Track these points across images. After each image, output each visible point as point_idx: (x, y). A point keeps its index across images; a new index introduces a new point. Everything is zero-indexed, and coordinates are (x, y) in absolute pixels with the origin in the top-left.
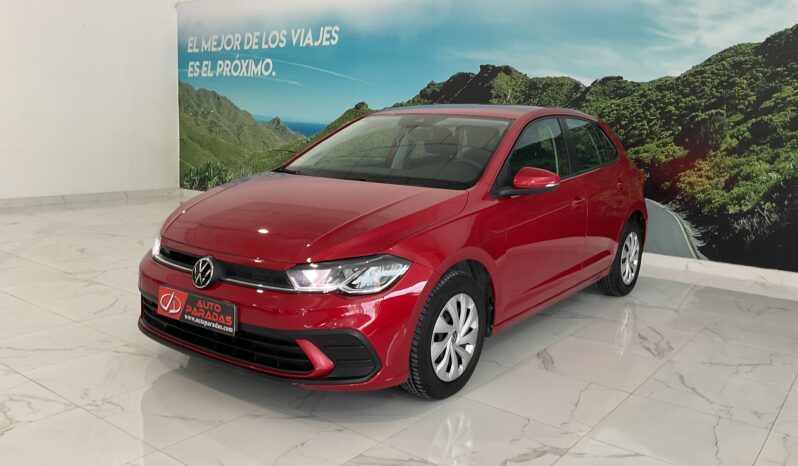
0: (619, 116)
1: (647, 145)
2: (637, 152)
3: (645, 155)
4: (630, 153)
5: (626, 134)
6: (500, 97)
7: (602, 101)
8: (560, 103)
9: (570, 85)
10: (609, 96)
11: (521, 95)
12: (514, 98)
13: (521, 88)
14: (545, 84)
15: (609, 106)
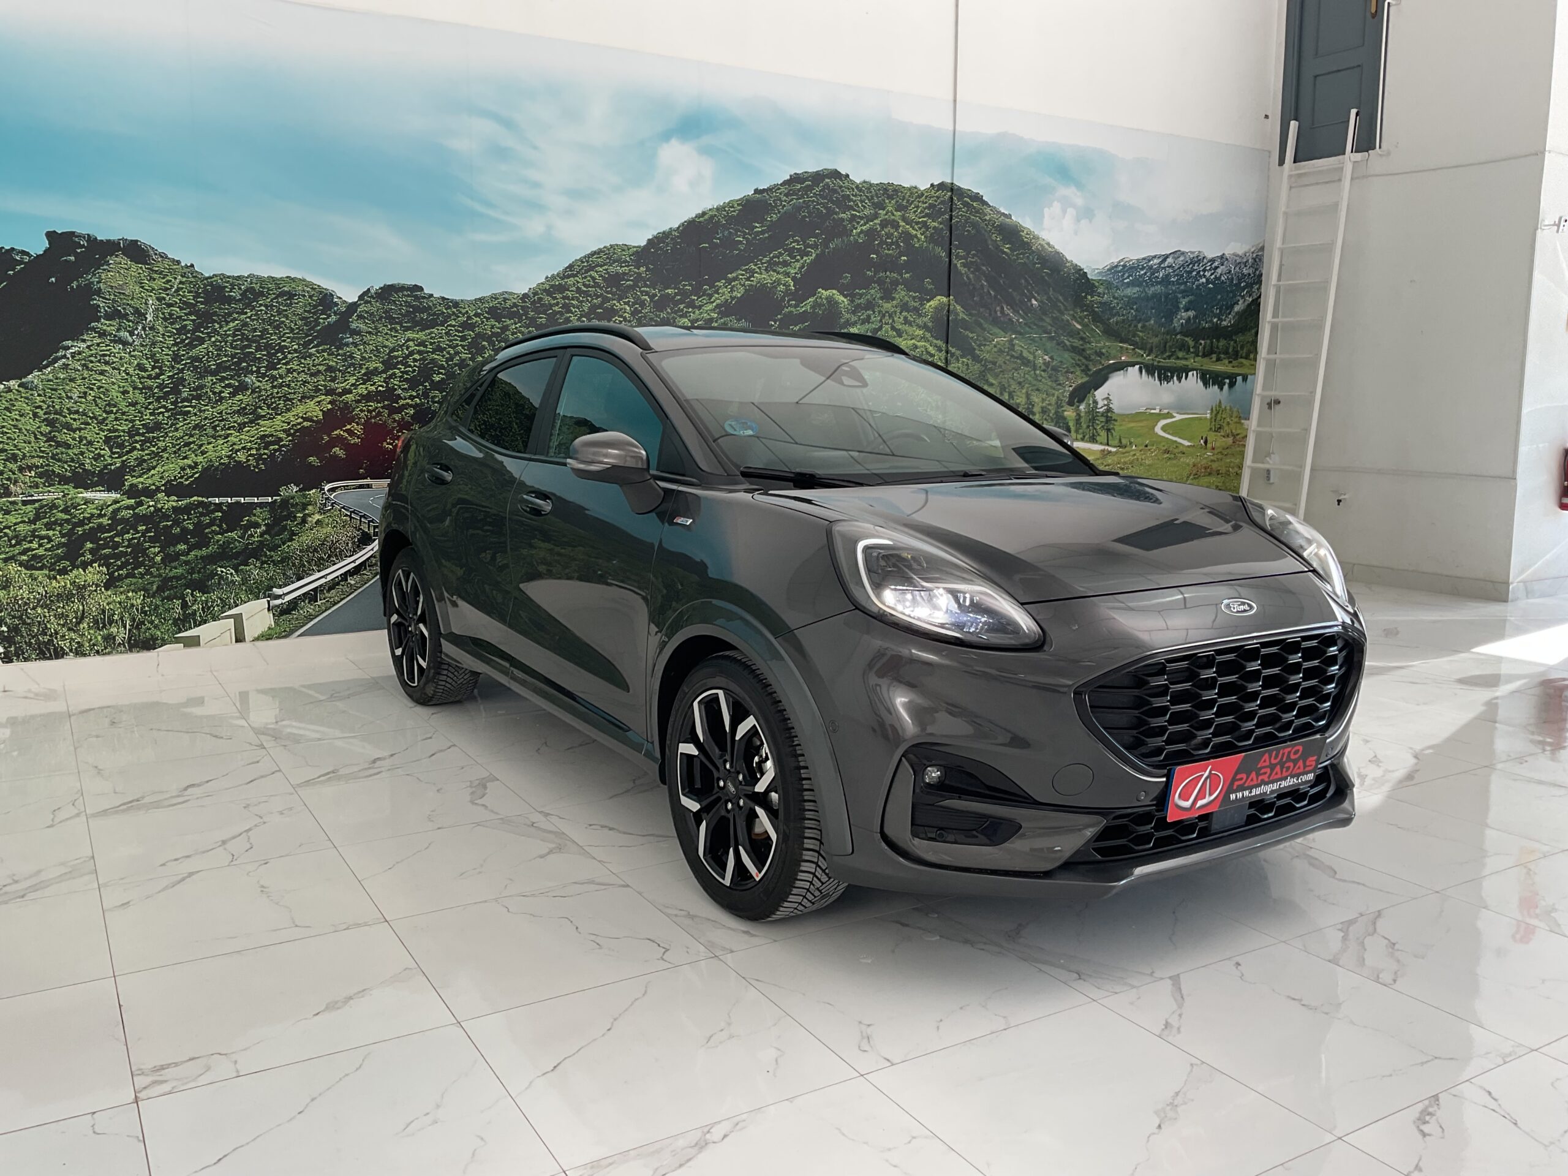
0: (428, 363)
7: (387, 334)
8: (291, 335)
9: (311, 297)
10: (400, 323)
11: (186, 314)
12: (165, 319)
13: (183, 296)
14: (246, 291)
15: (403, 345)
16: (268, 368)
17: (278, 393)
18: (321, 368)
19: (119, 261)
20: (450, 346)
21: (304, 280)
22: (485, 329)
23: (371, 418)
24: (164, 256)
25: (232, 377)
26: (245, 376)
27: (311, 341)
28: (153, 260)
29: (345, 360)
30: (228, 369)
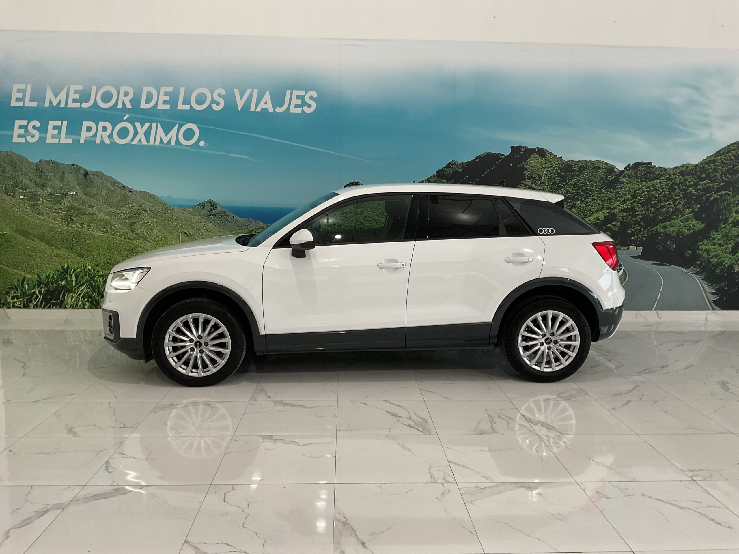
0: (650, 196)
1: (673, 221)
2: (665, 227)
3: (672, 229)
4: (659, 228)
5: (655, 212)
6: (534, 178)
7: (634, 183)
8: (596, 185)
9: (605, 168)
10: (641, 179)
11: (557, 177)
12: (549, 179)
13: (556, 170)
14: (580, 167)
15: (641, 188)
16: (585, 198)
17: (587, 209)
18: (606, 198)
19: (535, 156)
20: (660, 188)
21: (603, 162)
22: (677, 181)
23: (624, 219)
24: (551, 154)
25: (571, 202)
26: (576, 202)
27: (603, 187)
28: (547, 156)
29: (615, 195)
30: (570, 199)
